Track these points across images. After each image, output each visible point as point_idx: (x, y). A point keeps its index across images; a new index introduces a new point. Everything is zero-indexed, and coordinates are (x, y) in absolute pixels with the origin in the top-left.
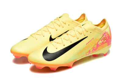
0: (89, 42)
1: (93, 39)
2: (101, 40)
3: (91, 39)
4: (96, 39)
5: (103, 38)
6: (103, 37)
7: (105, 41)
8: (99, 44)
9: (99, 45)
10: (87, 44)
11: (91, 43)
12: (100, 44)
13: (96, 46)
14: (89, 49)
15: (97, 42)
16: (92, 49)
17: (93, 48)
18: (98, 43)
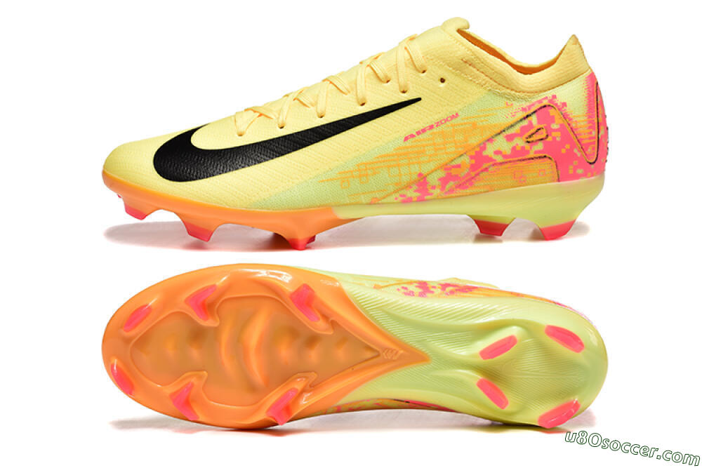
0: (424, 131)
1: (454, 121)
2: (510, 138)
3: (437, 118)
4: (474, 125)
5: (524, 130)
6: (525, 123)
7: (540, 146)
8: (489, 151)
9: (489, 159)
10: (406, 139)
11: (439, 140)
12: (499, 159)
13: (466, 160)
14: (416, 170)
15: (475, 141)
16: (442, 174)
17: (446, 167)
18: (483, 147)
